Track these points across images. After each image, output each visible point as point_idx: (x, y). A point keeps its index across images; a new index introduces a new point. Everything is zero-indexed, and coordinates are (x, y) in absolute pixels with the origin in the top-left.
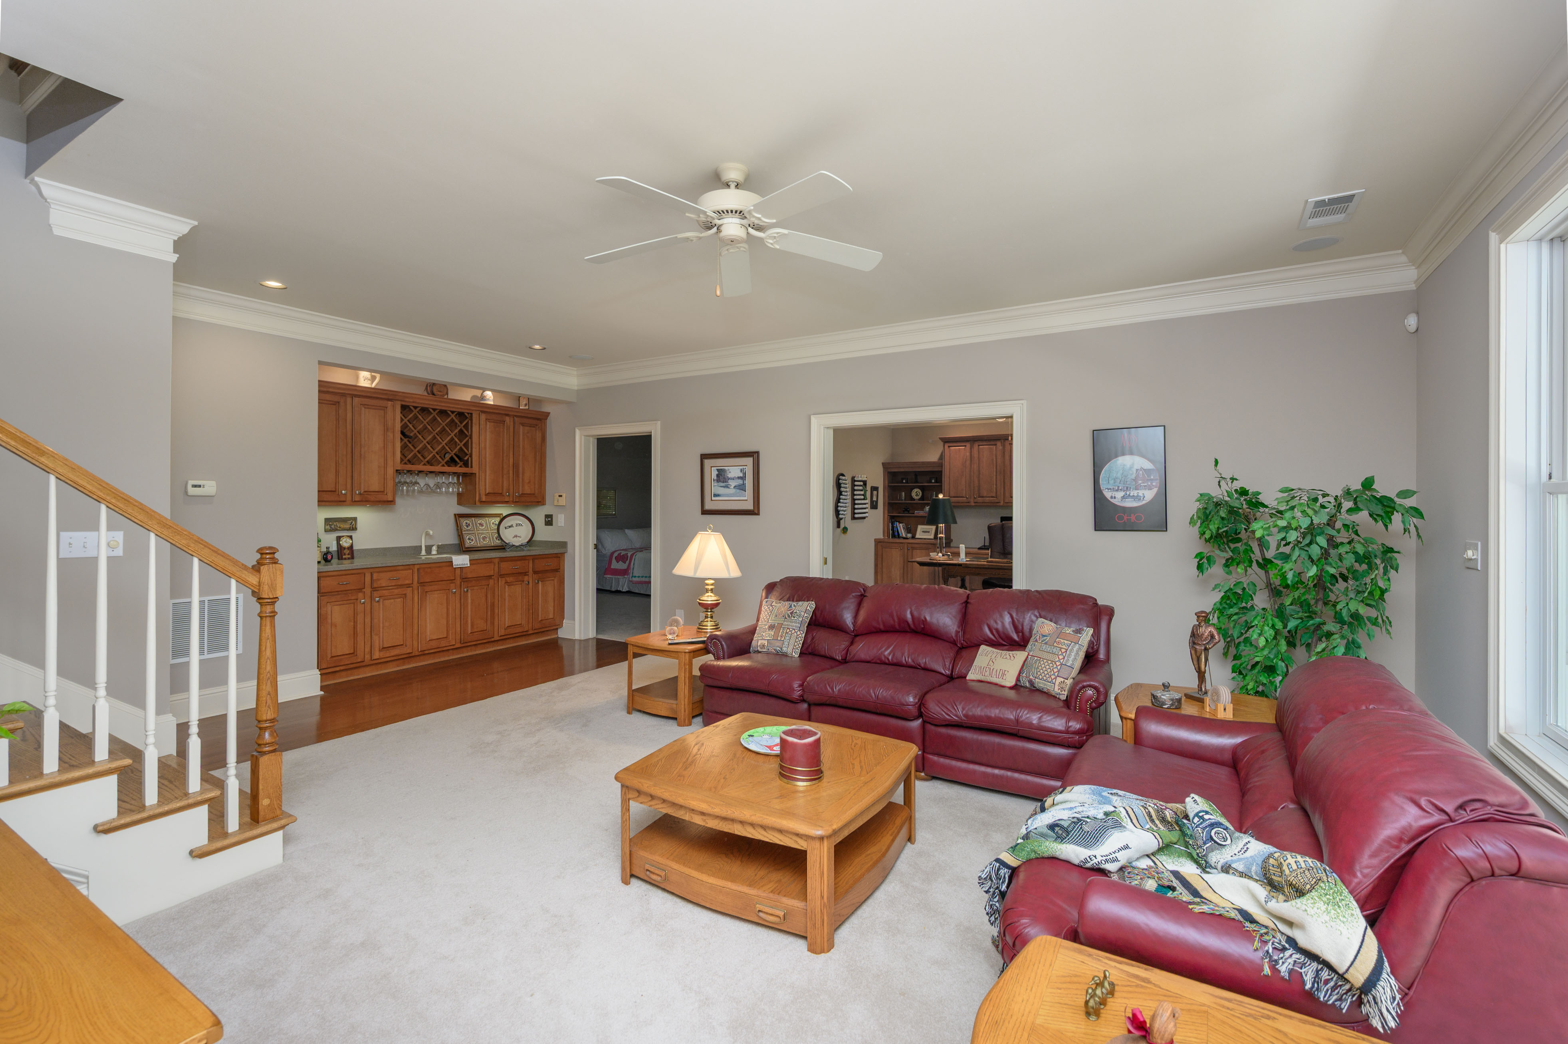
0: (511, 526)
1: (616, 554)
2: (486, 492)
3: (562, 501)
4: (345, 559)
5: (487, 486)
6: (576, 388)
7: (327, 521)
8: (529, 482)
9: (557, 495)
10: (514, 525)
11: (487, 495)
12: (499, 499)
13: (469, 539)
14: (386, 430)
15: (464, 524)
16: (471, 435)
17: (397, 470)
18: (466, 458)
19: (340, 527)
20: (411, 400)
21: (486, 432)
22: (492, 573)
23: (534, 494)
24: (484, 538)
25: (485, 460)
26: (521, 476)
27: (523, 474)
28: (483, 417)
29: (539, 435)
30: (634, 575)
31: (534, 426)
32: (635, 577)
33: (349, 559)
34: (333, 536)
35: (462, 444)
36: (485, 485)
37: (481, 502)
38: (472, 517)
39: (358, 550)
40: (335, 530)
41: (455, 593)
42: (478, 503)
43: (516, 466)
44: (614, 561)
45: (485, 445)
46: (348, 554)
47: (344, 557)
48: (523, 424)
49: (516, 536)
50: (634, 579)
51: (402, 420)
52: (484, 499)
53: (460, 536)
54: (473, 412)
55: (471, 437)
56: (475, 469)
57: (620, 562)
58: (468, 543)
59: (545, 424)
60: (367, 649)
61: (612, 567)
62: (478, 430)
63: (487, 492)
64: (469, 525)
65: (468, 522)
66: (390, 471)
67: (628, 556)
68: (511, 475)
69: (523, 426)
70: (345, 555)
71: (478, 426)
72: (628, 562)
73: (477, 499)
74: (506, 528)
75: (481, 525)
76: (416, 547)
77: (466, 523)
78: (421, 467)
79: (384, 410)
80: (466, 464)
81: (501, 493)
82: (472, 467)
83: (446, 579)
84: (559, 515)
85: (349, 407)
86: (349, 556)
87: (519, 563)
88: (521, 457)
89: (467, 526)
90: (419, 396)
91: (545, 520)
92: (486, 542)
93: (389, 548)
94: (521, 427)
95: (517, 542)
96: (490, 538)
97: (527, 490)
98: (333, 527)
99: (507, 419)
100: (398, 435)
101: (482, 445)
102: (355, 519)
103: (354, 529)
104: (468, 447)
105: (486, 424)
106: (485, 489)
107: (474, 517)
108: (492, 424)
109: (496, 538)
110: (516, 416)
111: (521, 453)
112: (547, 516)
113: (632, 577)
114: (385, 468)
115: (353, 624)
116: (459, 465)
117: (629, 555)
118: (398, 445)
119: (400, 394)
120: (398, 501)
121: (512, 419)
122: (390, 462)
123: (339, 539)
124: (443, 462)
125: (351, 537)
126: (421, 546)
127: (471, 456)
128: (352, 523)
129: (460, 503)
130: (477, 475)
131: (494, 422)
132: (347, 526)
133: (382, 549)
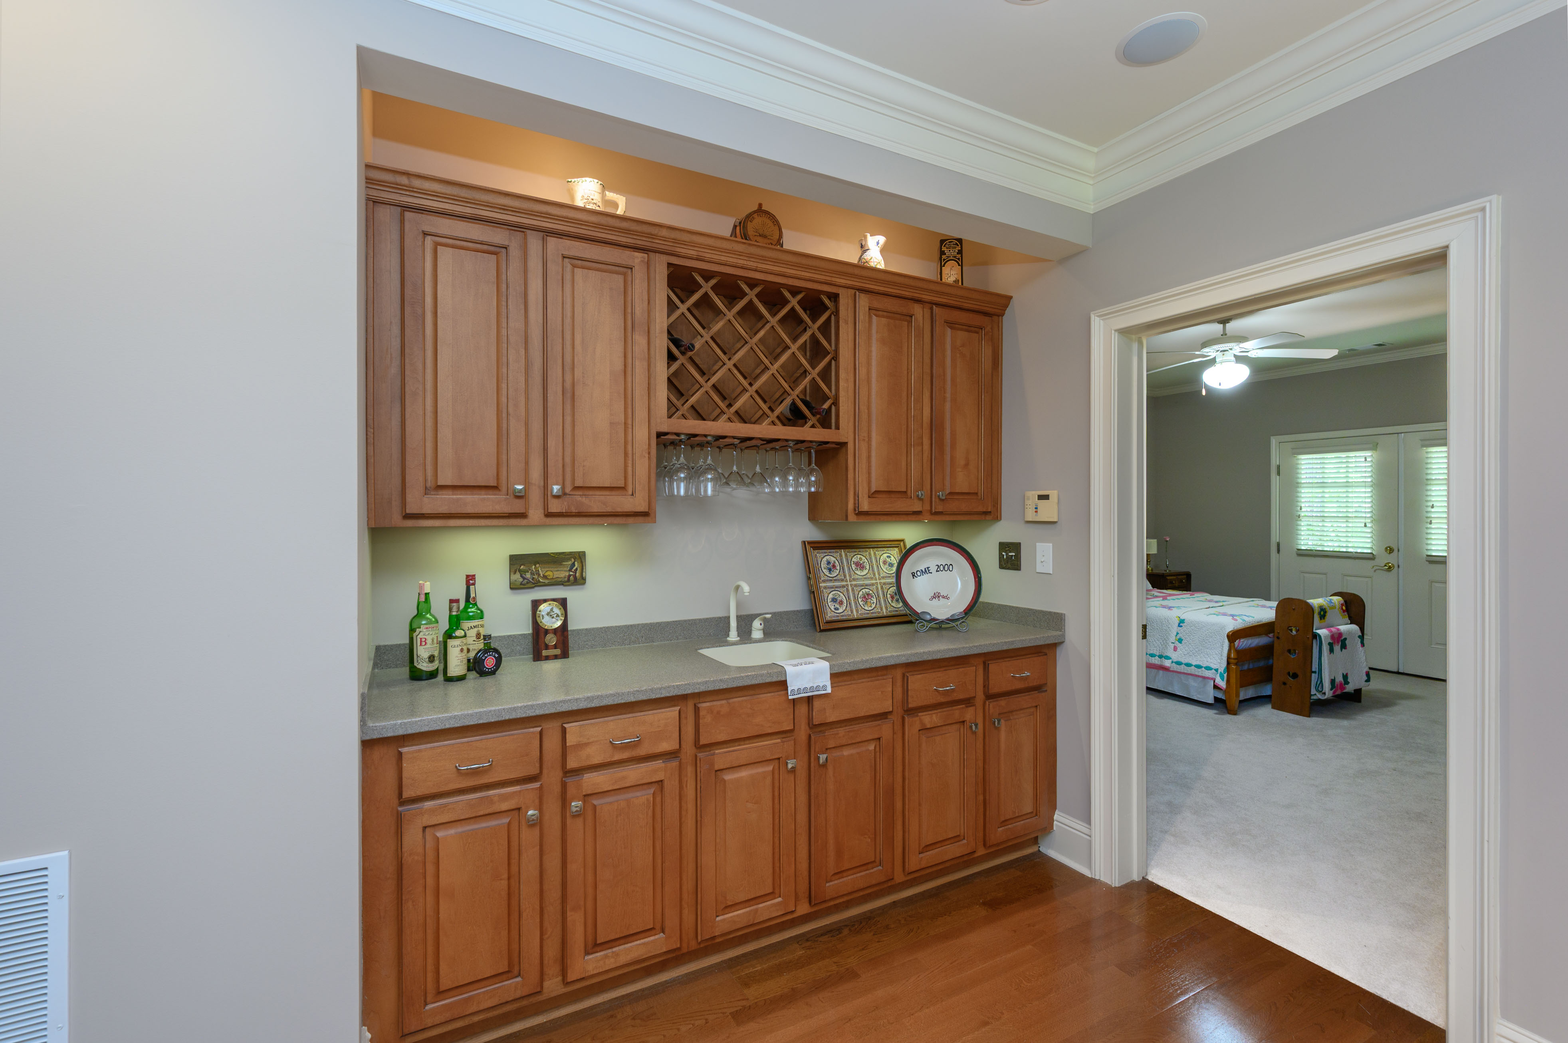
0: (927, 571)
2: (869, 490)
3: (1048, 511)
4: (547, 658)
5: (873, 468)
6: (1091, 209)
7: (517, 562)
8: (967, 465)
9: (1033, 495)
10: (933, 569)
11: (873, 495)
12: (900, 505)
13: (834, 600)
14: (629, 326)
15: (824, 565)
16: (836, 351)
17: (659, 435)
18: (826, 406)
19: (545, 577)
20: (692, 253)
21: (869, 345)
22: (887, 706)
23: (976, 494)
24: (866, 598)
25: (869, 408)
26: (948, 449)
27: (953, 446)
28: (863, 301)
29: (986, 352)
31: (976, 329)
33: (556, 657)
34: (526, 598)
35: (814, 373)
36: (869, 473)
37: (860, 514)
38: (840, 548)
39: (579, 632)
40: (535, 584)
41: (793, 770)
42: (852, 517)
43: (936, 426)
45: (869, 373)
46: (555, 647)
47: (545, 653)
48: (951, 324)
49: (936, 596)
51: (672, 307)
52: (865, 506)
53: (814, 594)
54: (842, 292)
55: (836, 358)
56: (845, 433)
58: (832, 611)
59: (998, 328)
60: (552, 950)
62: (851, 337)
63: (873, 489)
64: (834, 566)
65: (832, 559)
66: (642, 436)
68: (926, 447)
69: (951, 328)
70: (547, 647)
71: (851, 326)
73: (851, 506)
74: (913, 576)
75: (859, 566)
76: (720, 619)
77: (829, 563)
78: (721, 427)
79: (625, 274)
80: (825, 423)
81: (905, 492)
82: (837, 428)
83: (770, 731)
84: (1039, 546)
85: (534, 264)
86: (558, 652)
87: (953, 673)
88: (948, 405)
89: (830, 570)
90: (710, 242)
91: (1001, 556)
92: (870, 608)
93: (659, 624)
94: (949, 331)
95: (941, 611)
96: (878, 598)
97: (963, 483)
98: (528, 575)
99: (918, 311)
100: (662, 343)
101: (862, 372)
102: (580, 557)
103: (578, 580)
104: (831, 386)
105: (870, 317)
106: (869, 482)
107: (845, 548)
108: (884, 320)
109: (892, 597)
110: (938, 304)
111: (948, 395)
112: (1004, 547)
114: (628, 426)
115: (505, 883)
116: (810, 423)
118: (662, 371)
119: (664, 233)
120: (660, 512)
121: (927, 312)
122: (641, 413)
123: (536, 604)
124: (773, 416)
125: (563, 603)
126: (729, 617)
127: (836, 403)
128: (573, 565)
129: (814, 515)
130: (850, 446)
131: (888, 317)
132: (562, 574)
133: (644, 626)
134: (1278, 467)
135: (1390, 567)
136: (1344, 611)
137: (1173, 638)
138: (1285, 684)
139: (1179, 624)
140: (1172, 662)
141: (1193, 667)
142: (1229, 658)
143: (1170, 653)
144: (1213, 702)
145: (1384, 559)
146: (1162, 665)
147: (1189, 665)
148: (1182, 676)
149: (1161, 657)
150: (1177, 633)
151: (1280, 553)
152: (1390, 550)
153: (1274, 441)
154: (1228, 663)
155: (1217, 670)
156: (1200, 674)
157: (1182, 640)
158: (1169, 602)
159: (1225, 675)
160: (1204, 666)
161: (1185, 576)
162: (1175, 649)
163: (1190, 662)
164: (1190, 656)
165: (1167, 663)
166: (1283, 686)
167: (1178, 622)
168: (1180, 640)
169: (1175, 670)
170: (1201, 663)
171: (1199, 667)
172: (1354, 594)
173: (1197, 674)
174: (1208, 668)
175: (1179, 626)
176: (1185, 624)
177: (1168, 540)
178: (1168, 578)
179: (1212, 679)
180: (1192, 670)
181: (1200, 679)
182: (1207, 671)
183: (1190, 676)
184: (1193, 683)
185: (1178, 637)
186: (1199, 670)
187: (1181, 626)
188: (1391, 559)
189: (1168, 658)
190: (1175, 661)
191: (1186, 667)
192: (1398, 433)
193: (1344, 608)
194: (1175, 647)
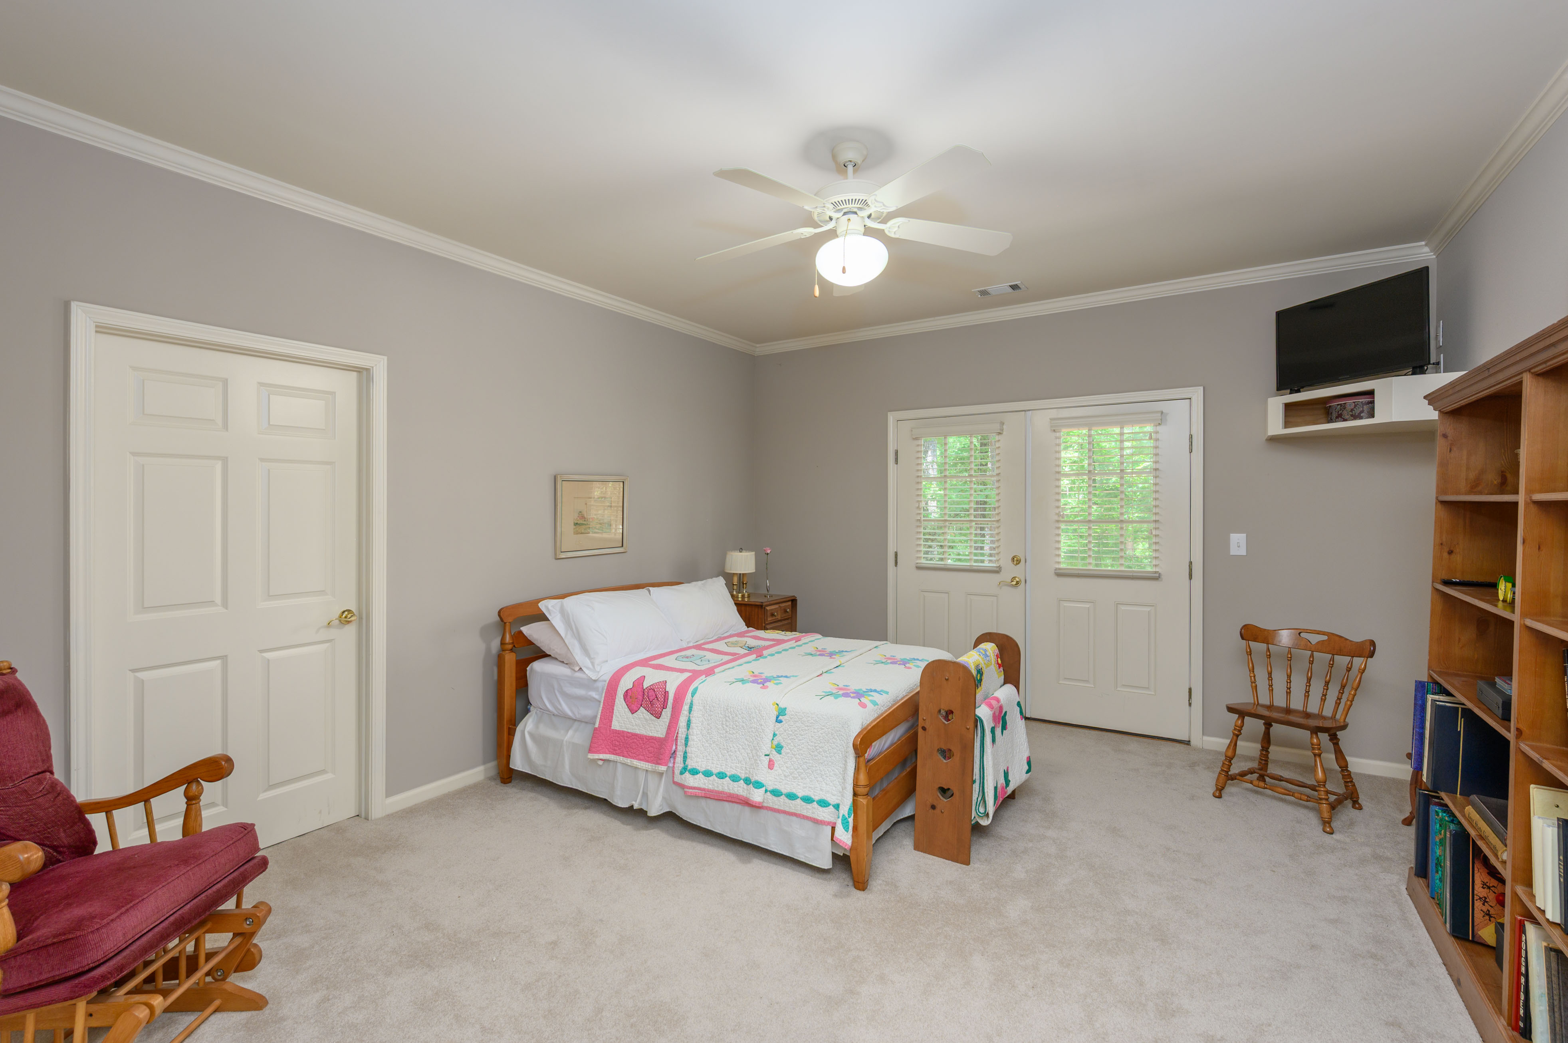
1: (626, 683)
30: (691, 764)
32: (694, 772)
44: (620, 704)
50: (690, 781)
57: (642, 712)
61: (616, 725)
67: (666, 693)
72: (667, 714)
113: (685, 769)
117: (671, 689)
134: (896, 453)
135: (1017, 583)
136: (1000, 666)
137: (766, 747)
138: (933, 807)
139: (777, 717)
140: (766, 791)
141: (799, 801)
142: (856, 785)
143: (763, 775)
144: (831, 867)
145: (1010, 571)
146: (748, 799)
147: (791, 796)
148: (782, 817)
149: (747, 781)
150: (775, 735)
151: (898, 565)
152: (1016, 561)
153: (892, 417)
154: (855, 794)
155: (837, 807)
156: (809, 814)
157: (782, 747)
158: (765, 666)
159: (851, 820)
160: (816, 798)
161: (790, 603)
162: (771, 765)
163: (794, 791)
164: (795, 778)
165: (757, 796)
166: (931, 811)
167: (776, 713)
168: (779, 748)
169: (771, 805)
170: (811, 794)
171: (808, 800)
172: (1007, 637)
173: (805, 813)
174: (823, 803)
175: (778, 721)
176: (786, 717)
177: (769, 552)
178: (768, 608)
179: (828, 823)
180: (797, 806)
181: (809, 824)
182: (821, 809)
183: (794, 818)
184: (799, 829)
185: (775, 742)
186: (809, 806)
187: (781, 722)
188: (1017, 572)
189: (758, 785)
190: (770, 788)
191: (787, 800)
192: (1025, 411)
193: (1000, 662)
194: (771, 761)
